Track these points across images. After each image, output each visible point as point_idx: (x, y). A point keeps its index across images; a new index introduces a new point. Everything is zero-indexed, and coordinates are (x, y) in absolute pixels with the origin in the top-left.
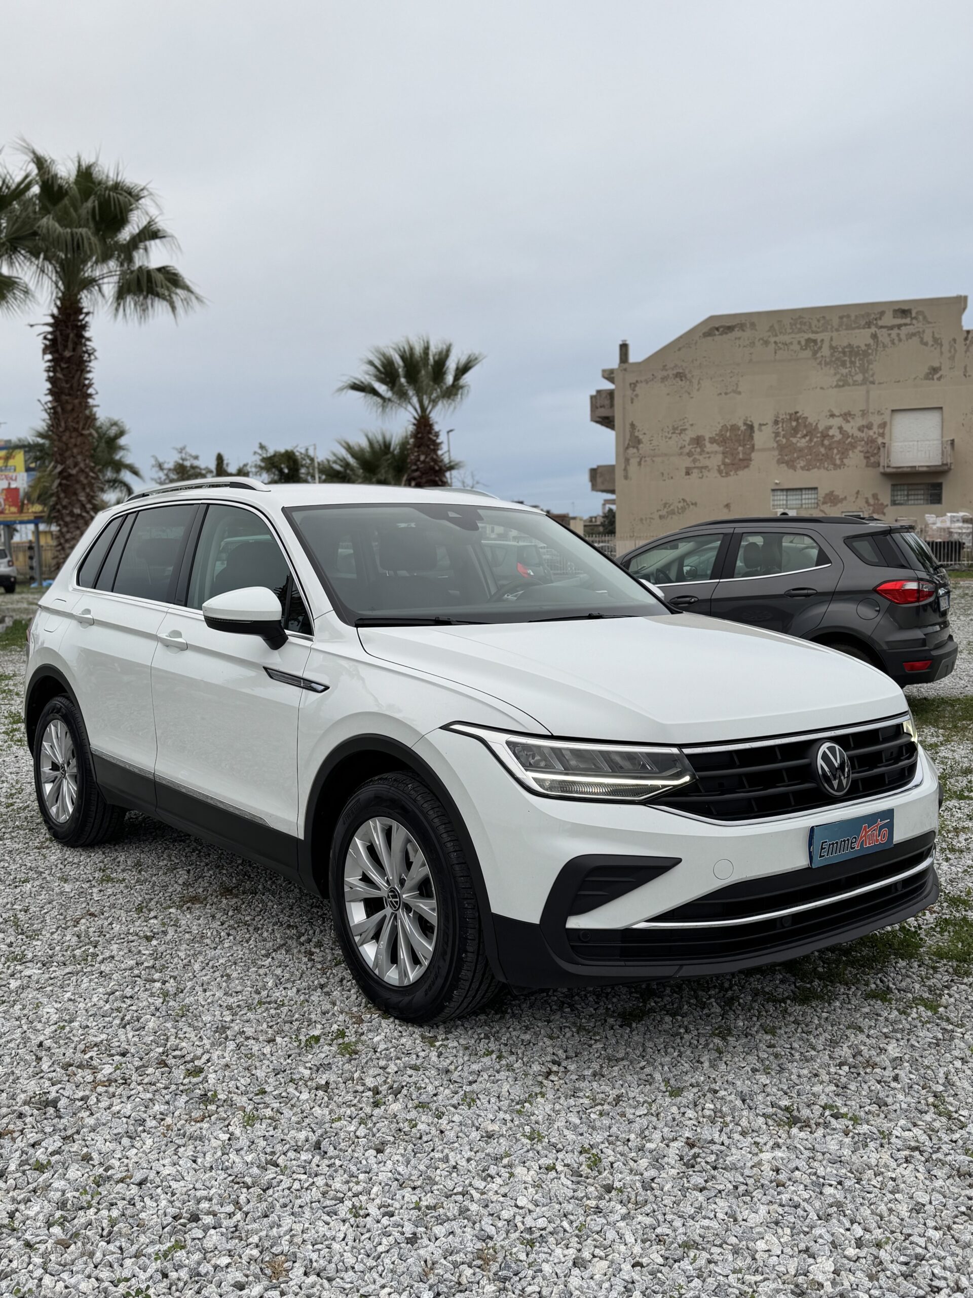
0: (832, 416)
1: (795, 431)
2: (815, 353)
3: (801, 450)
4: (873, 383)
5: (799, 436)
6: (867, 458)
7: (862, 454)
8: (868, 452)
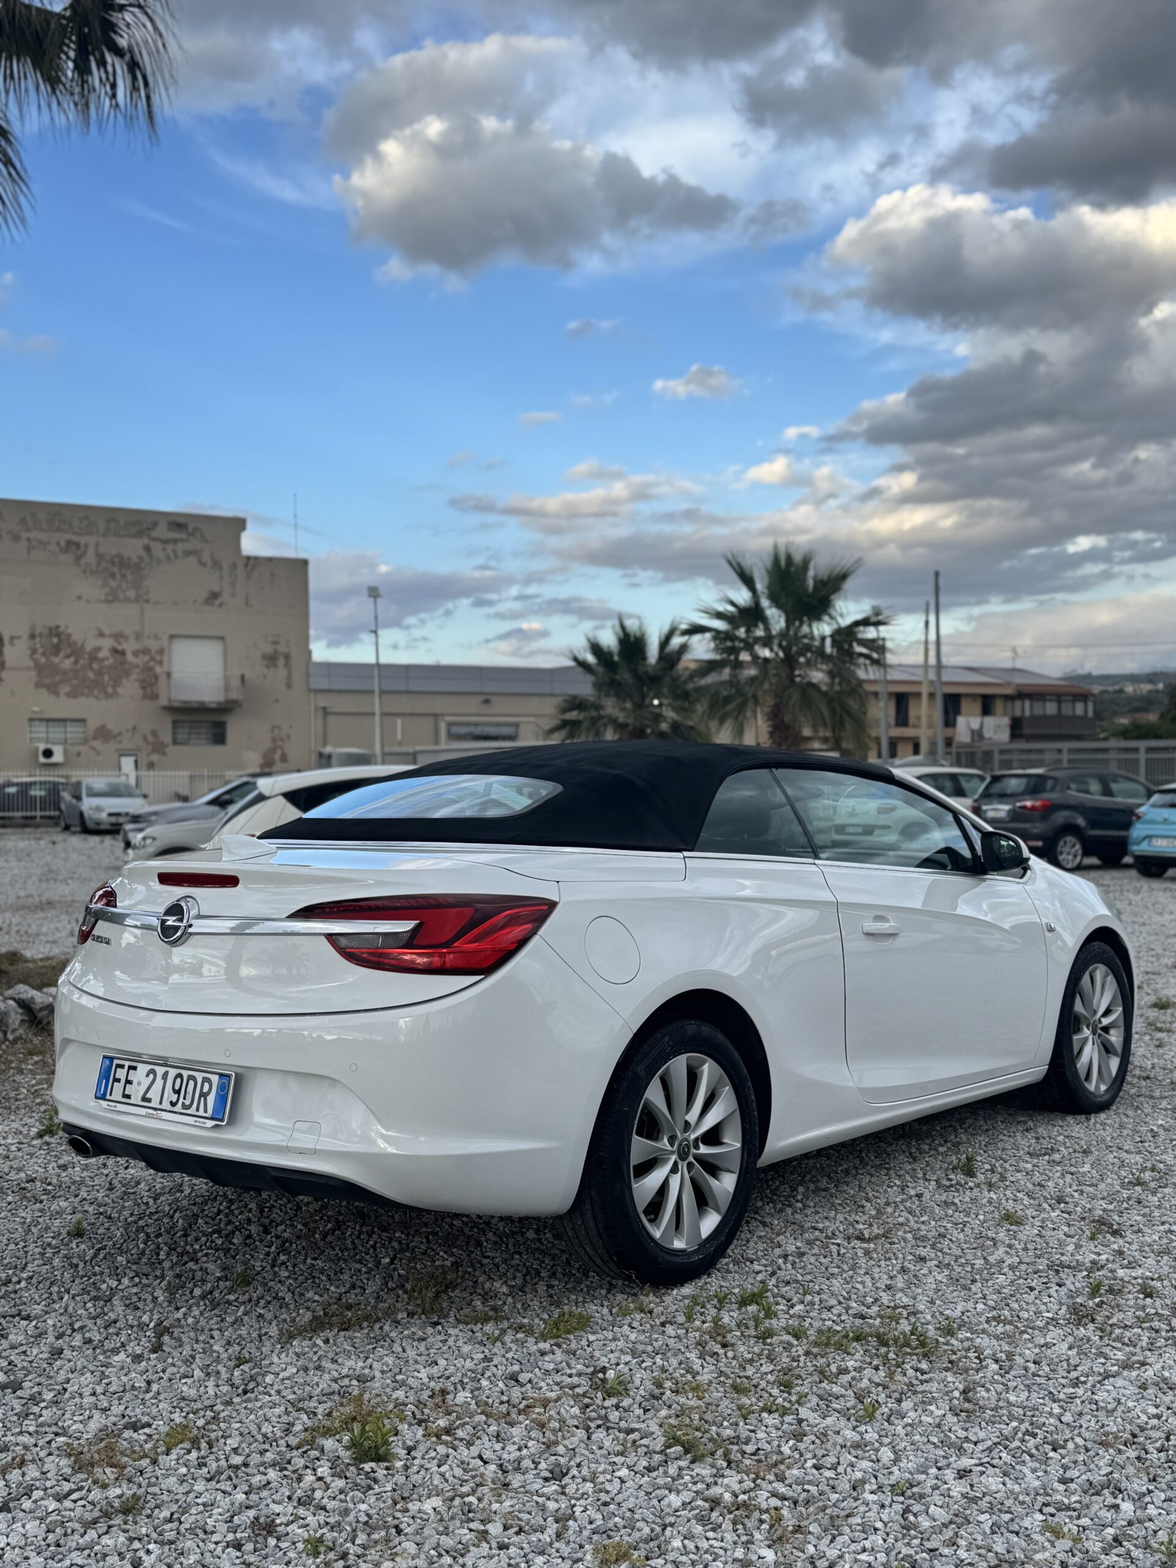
0: (101, 635)
1: (57, 649)
2: (78, 559)
3: (65, 673)
4: (147, 601)
5: (62, 654)
6: (143, 688)
7: (137, 684)
8: (144, 681)
